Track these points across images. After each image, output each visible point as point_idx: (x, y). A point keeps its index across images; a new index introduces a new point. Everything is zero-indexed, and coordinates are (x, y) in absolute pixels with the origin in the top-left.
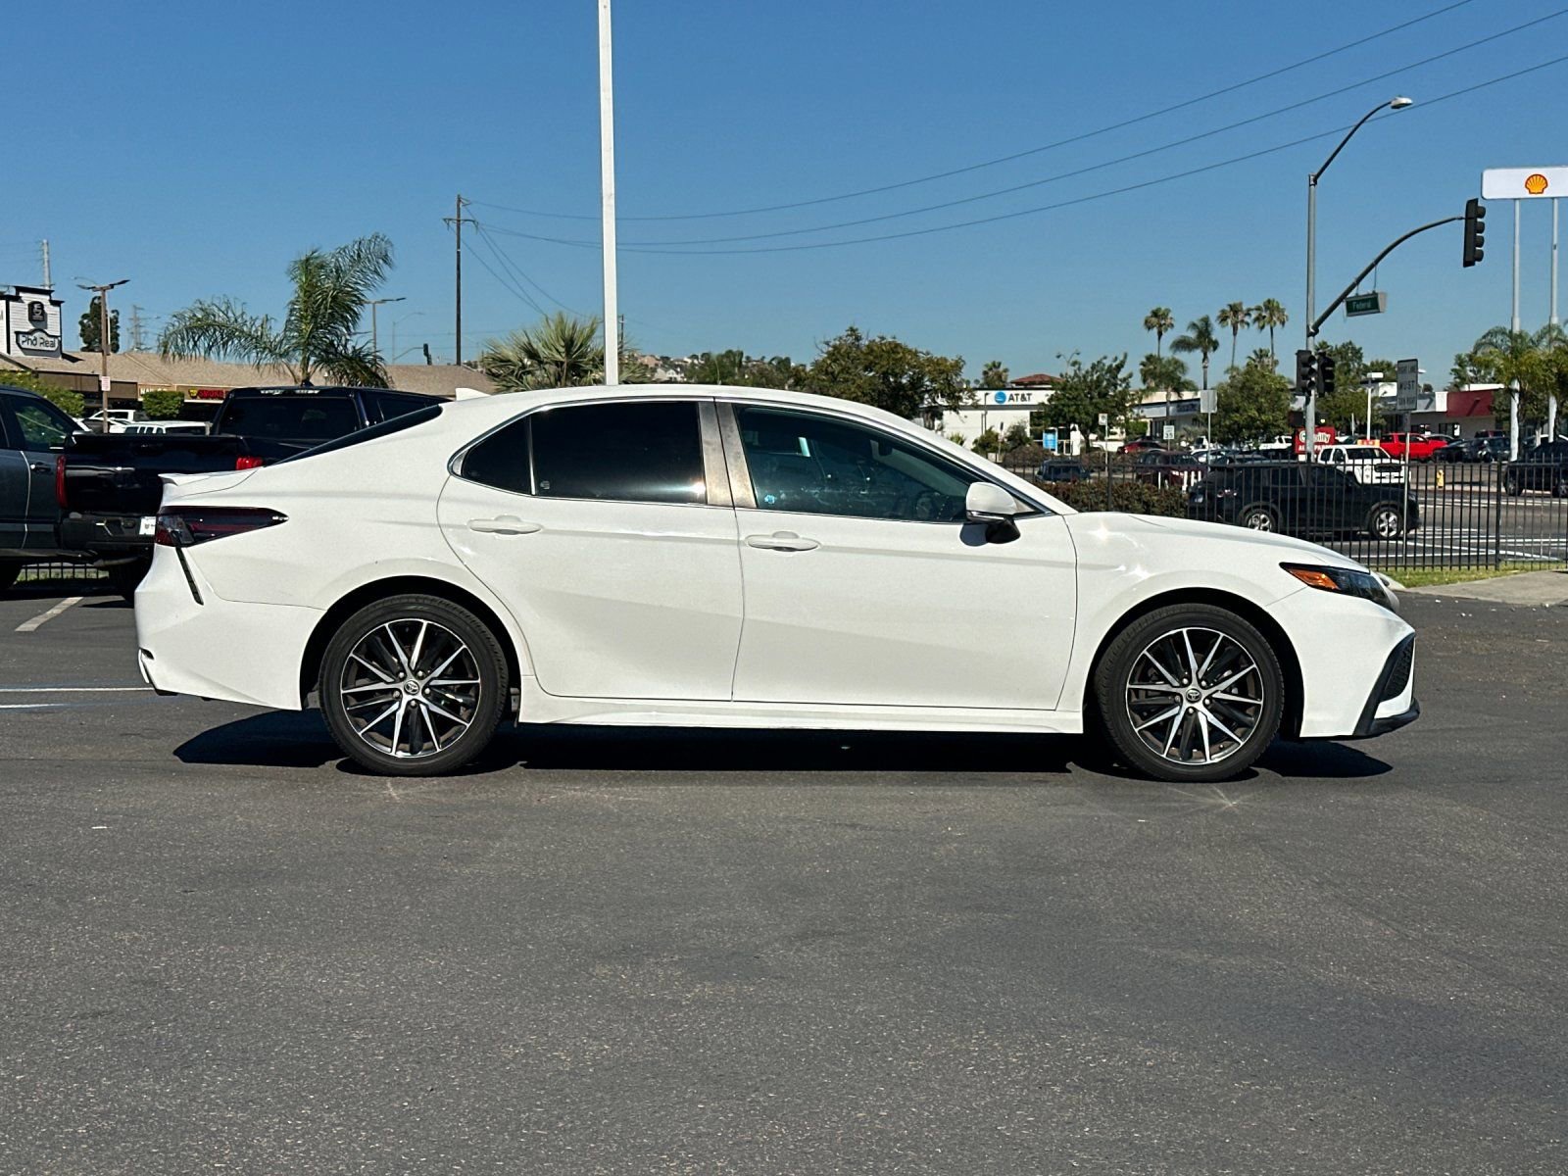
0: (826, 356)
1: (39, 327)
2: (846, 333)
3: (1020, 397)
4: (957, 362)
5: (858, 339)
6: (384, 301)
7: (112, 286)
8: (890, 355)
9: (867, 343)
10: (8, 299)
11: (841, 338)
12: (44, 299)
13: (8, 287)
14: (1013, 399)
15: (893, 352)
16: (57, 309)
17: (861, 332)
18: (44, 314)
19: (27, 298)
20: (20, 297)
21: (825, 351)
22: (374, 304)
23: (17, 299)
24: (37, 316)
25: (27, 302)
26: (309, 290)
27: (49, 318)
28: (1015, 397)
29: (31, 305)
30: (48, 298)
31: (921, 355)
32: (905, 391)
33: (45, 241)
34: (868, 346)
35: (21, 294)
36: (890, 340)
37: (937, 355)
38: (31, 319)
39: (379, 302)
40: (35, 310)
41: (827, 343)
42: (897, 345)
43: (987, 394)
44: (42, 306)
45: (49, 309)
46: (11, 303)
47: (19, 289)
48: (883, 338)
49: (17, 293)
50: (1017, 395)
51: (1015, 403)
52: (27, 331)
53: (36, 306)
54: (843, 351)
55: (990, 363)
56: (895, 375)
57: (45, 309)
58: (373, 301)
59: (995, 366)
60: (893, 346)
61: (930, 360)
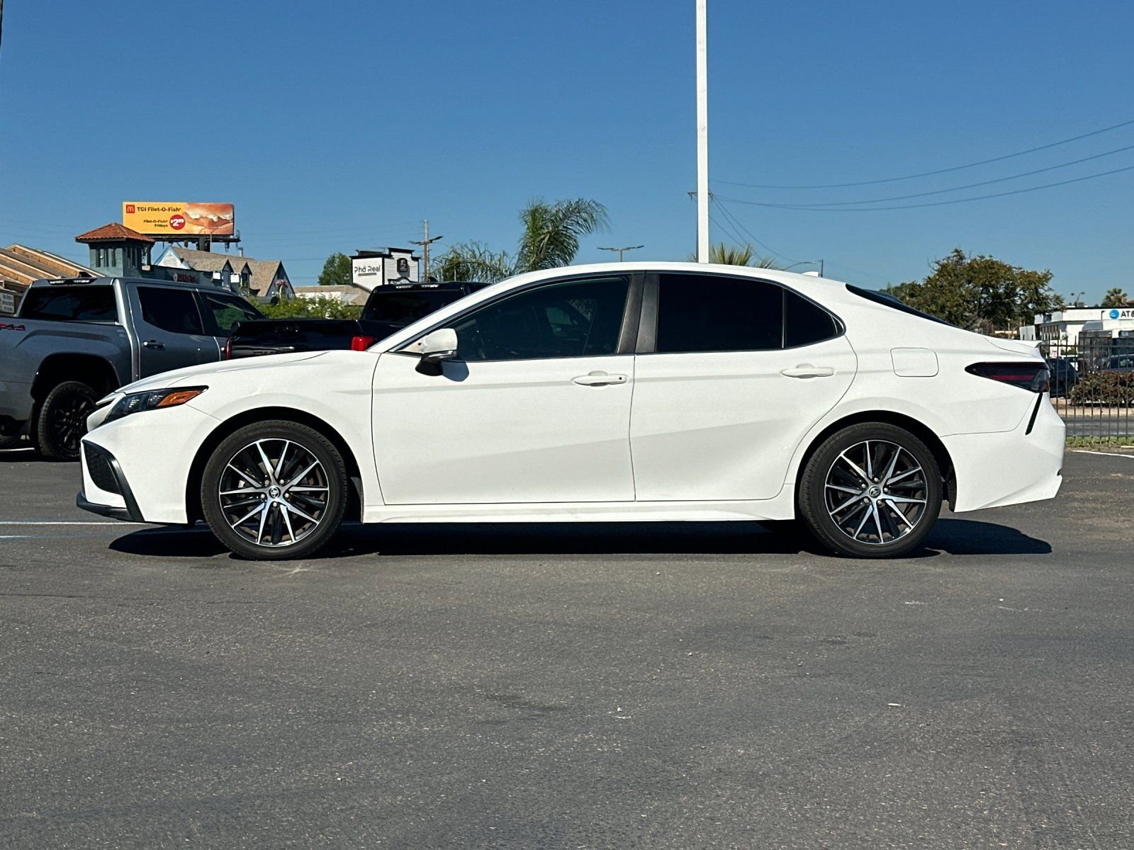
0: (936, 272)
1: (404, 276)
2: (953, 255)
3: (1130, 314)
4: (1046, 275)
5: (962, 258)
6: (628, 249)
7: (431, 241)
8: (988, 272)
9: (969, 262)
10: (384, 256)
11: (949, 258)
12: (407, 256)
13: (384, 248)
14: (1125, 315)
15: (991, 268)
16: (416, 263)
17: (965, 253)
18: (407, 267)
19: (396, 256)
20: (392, 256)
21: (936, 269)
22: (621, 251)
23: (390, 256)
24: (403, 268)
25: (396, 259)
26: (535, 230)
27: (411, 270)
28: (1126, 314)
29: (399, 261)
30: (410, 255)
31: (1014, 269)
32: (1001, 299)
33: (426, 221)
34: (970, 264)
35: (392, 253)
36: (988, 259)
37: (1028, 269)
38: (399, 270)
39: (625, 250)
40: (402, 264)
41: (937, 263)
42: (993, 263)
43: (1103, 312)
44: (406, 261)
45: (411, 263)
46: (386, 260)
47: (391, 250)
48: (982, 257)
49: (390, 253)
50: (1128, 312)
51: (1127, 318)
52: (395, 278)
53: (402, 261)
54: (949, 268)
55: (1112, 290)
56: (993, 287)
57: (408, 263)
58: (620, 249)
59: (1116, 292)
60: (989, 263)
61: (1022, 273)
